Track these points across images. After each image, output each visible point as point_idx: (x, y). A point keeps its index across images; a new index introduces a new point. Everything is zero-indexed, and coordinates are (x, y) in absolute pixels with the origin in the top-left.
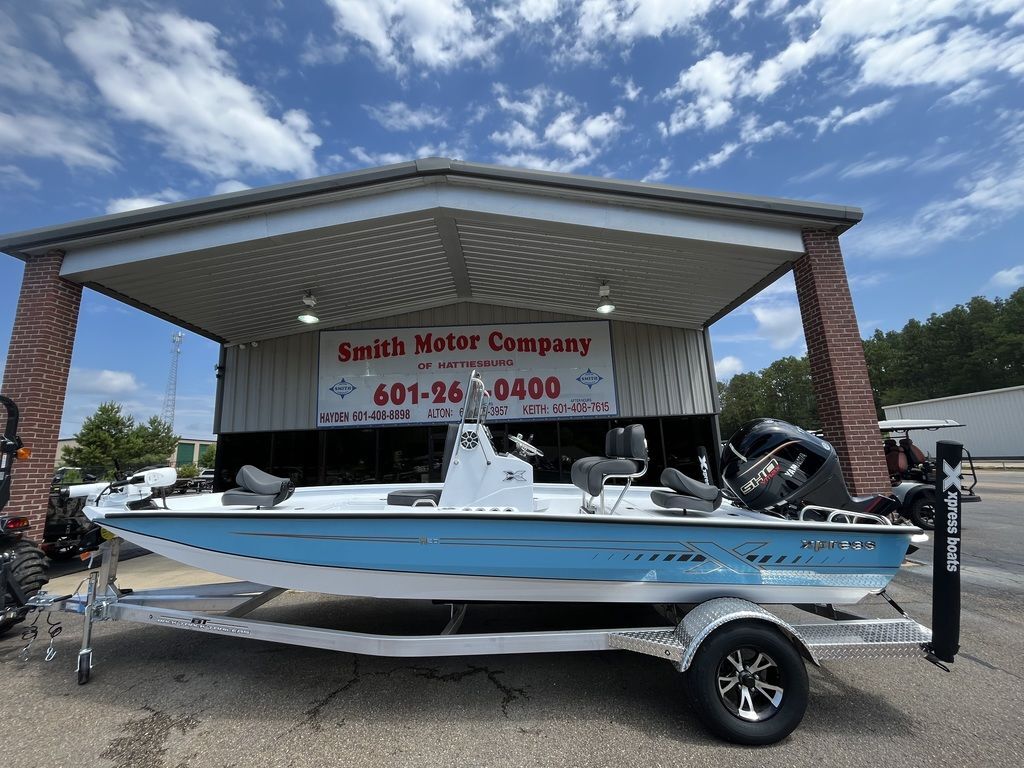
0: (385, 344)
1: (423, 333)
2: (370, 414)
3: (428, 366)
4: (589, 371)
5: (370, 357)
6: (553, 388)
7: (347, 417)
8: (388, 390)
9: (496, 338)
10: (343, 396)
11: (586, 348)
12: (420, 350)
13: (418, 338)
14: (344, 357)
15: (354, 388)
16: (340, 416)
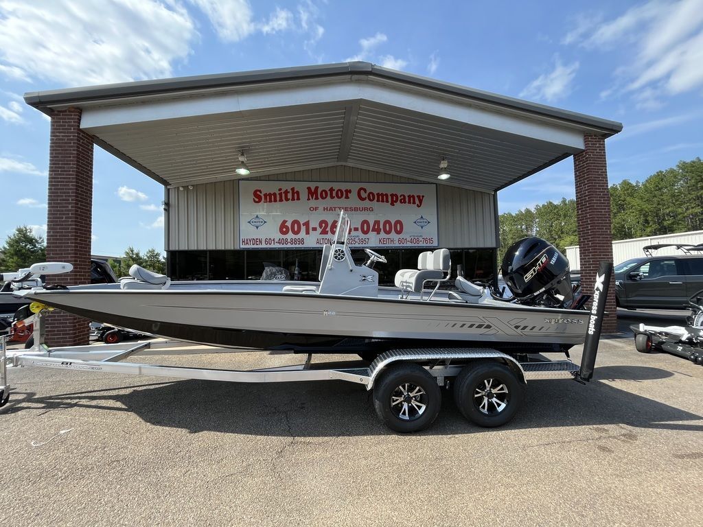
0: (286, 192)
1: (313, 186)
2: (276, 240)
3: (316, 209)
4: (422, 217)
5: (275, 201)
6: (398, 227)
7: (261, 242)
8: (289, 224)
9: (362, 192)
10: (257, 227)
11: (421, 201)
12: (310, 197)
13: (309, 189)
14: (257, 200)
15: (265, 222)
16: (256, 241)
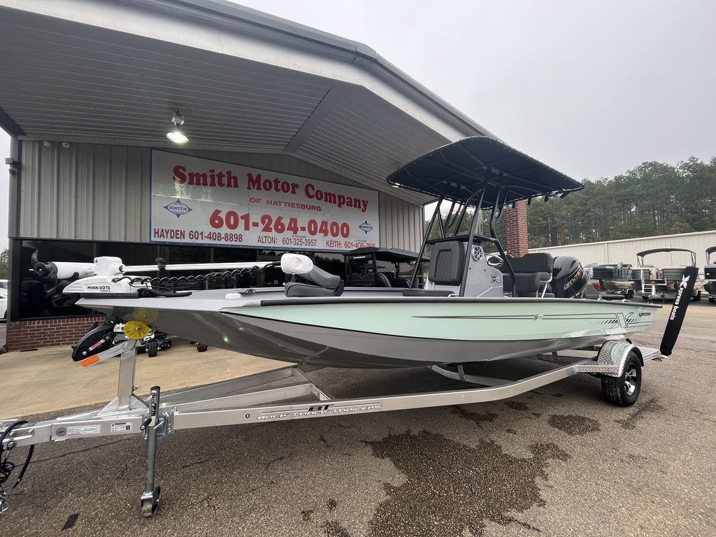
0: (220, 176)
1: (254, 173)
2: (206, 234)
3: (258, 201)
4: (366, 222)
5: (205, 184)
6: (345, 230)
7: (183, 235)
8: (223, 215)
9: (310, 188)
10: (178, 215)
11: (365, 206)
12: (251, 186)
13: (250, 176)
14: (180, 180)
15: (190, 210)
16: (175, 233)
